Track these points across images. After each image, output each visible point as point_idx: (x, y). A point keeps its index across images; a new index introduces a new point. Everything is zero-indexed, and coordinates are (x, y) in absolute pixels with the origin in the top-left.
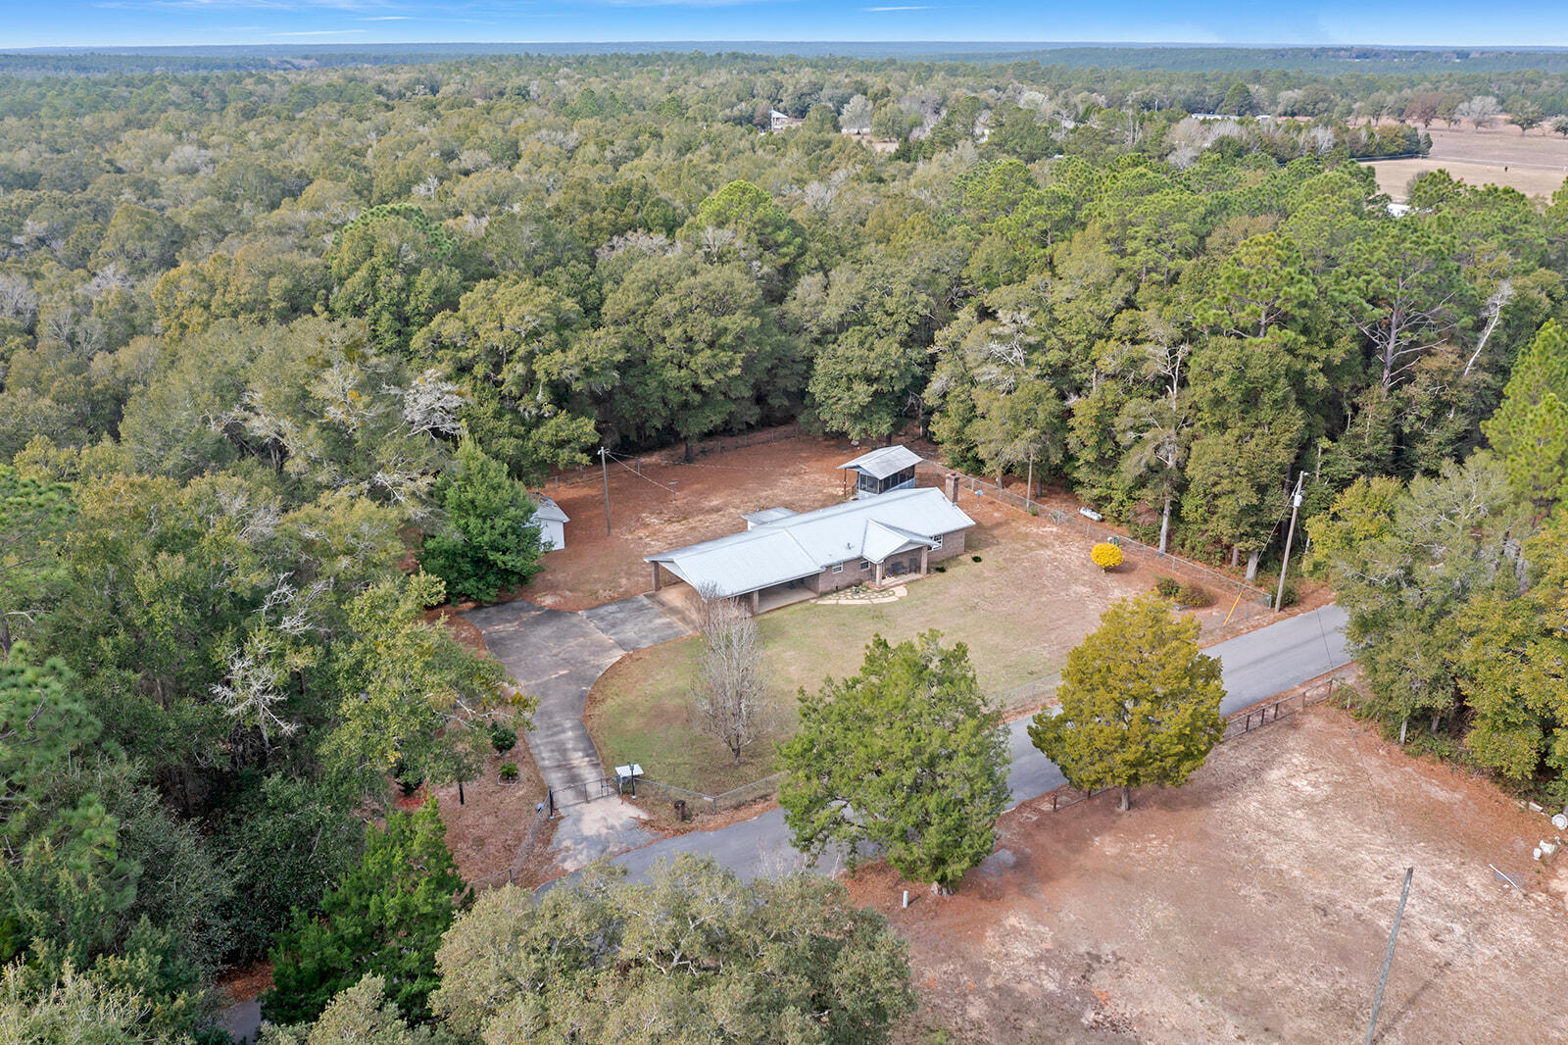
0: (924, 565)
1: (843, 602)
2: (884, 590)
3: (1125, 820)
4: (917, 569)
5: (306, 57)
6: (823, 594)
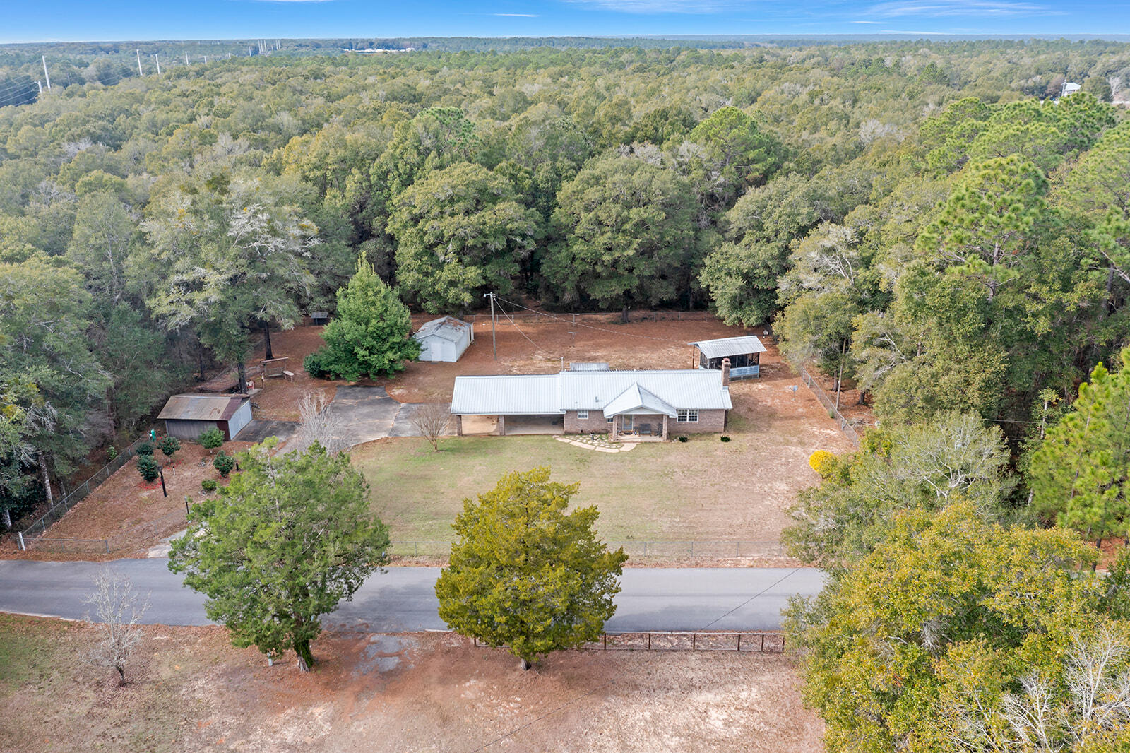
0: (665, 432)
1: (574, 443)
2: (618, 442)
3: (513, 677)
4: (659, 434)
5: (772, 42)
6: (568, 434)
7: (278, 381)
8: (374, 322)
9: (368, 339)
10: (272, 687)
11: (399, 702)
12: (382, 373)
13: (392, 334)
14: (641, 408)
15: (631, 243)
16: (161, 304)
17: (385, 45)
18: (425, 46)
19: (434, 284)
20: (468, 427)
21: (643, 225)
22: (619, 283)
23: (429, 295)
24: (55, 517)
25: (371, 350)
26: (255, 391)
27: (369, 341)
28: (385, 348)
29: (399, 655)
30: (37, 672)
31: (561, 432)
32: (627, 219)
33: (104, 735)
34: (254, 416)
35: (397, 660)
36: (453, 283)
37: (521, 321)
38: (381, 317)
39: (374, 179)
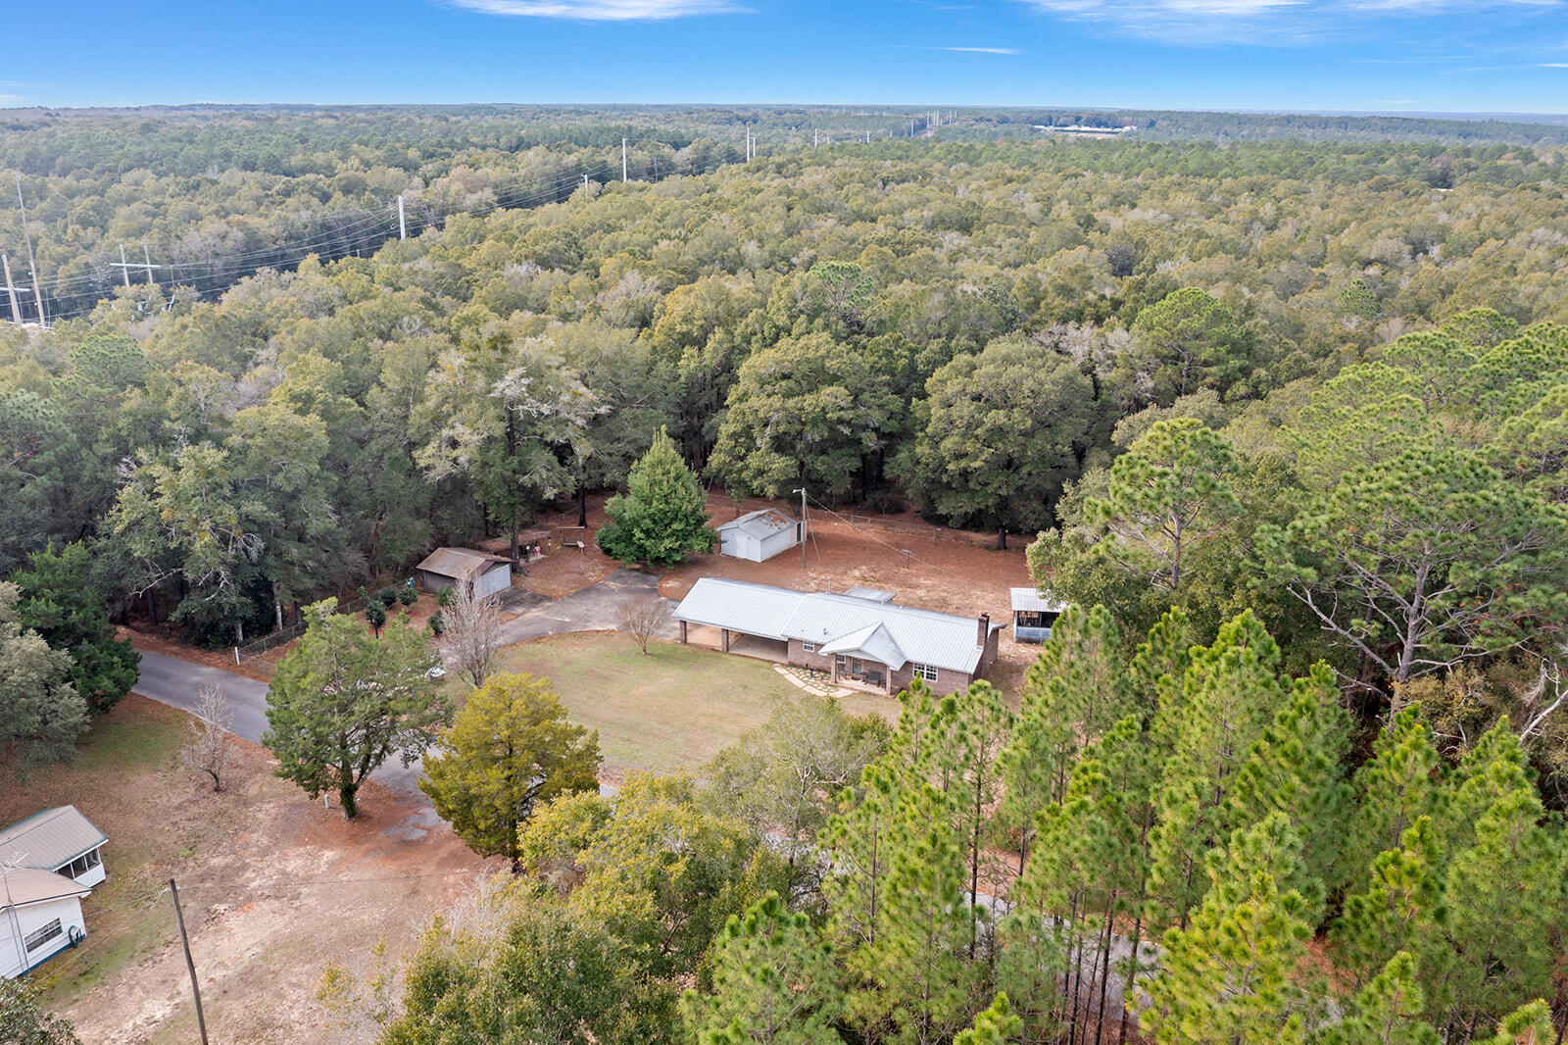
0: (888, 685)
1: (789, 676)
2: (837, 685)
4: (882, 685)
6: (792, 665)
7: (570, 550)
8: (655, 503)
9: (647, 521)
10: (313, 825)
11: (391, 868)
12: (659, 561)
13: (675, 519)
14: (858, 650)
15: (981, 452)
16: (424, 456)
17: (1098, 120)
18: (1152, 124)
19: (740, 471)
20: (695, 637)
21: (999, 432)
22: (971, 499)
23: (734, 481)
24: (280, 641)
25: (648, 533)
26: (540, 556)
27: (647, 523)
28: (665, 534)
29: (429, 830)
30: (171, 764)
31: (785, 661)
32: (980, 423)
33: (174, 824)
34: (513, 582)
35: (424, 833)
36: (761, 472)
37: (880, 528)
38: (666, 499)
39: (738, 340)
